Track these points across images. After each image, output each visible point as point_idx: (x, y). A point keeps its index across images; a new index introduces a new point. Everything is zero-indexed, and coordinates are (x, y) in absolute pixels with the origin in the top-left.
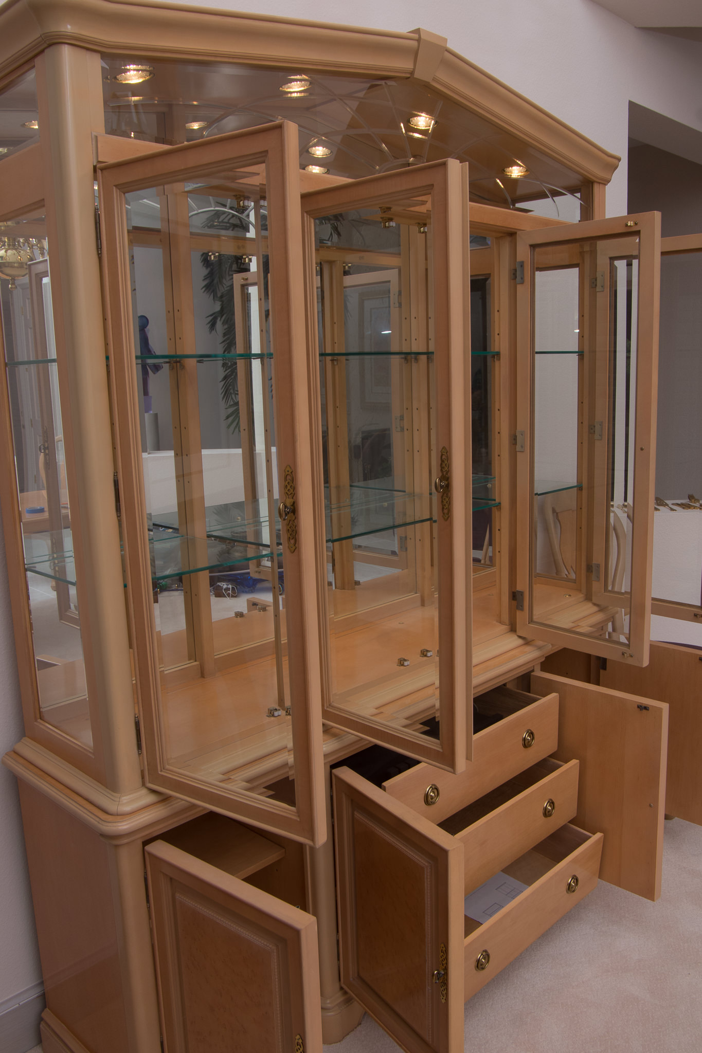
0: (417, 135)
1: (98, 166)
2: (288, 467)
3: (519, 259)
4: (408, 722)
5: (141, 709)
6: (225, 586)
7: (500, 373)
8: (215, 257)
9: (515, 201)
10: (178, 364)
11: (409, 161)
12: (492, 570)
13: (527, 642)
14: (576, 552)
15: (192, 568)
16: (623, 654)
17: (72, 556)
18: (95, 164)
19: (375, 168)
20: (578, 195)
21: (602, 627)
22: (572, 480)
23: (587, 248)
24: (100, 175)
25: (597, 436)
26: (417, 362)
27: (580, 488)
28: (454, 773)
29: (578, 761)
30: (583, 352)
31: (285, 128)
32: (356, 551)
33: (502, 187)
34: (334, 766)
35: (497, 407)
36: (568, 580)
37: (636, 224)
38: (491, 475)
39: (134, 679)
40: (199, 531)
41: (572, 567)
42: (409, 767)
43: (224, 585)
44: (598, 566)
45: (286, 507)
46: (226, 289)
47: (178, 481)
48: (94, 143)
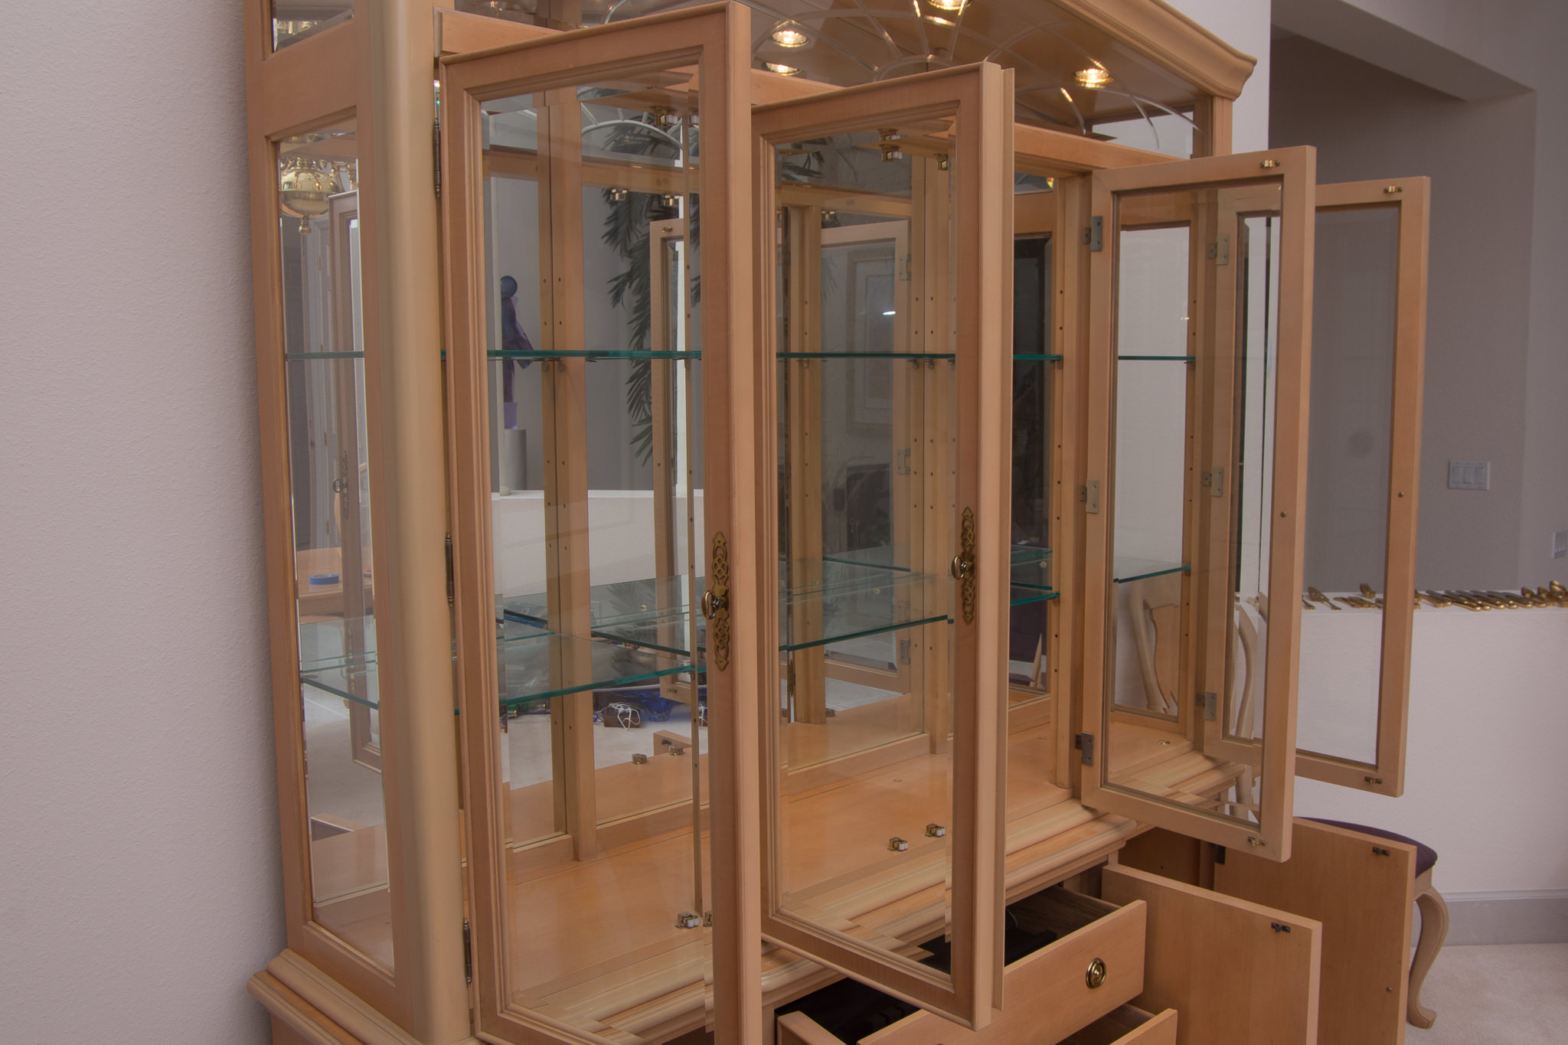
0: (939, 21)
1: (441, 59)
2: (720, 534)
3: (1095, 212)
4: (898, 943)
5: (474, 911)
6: (621, 710)
7: (1063, 388)
8: (620, 196)
9: (1090, 122)
10: (556, 362)
11: (926, 59)
12: (1046, 698)
13: (1098, 816)
14: (1179, 673)
15: (566, 686)
16: (1250, 841)
17: (374, 661)
18: (436, 56)
19: (872, 69)
20: (1190, 115)
21: (1219, 794)
22: (1173, 557)
23: (1202, 197)
24: (444, 72)
25: (1214, 491)
26: (933, 368)
27: (1186, 571)
28: (972, 1028)
29: (1175, 1011)
30: (1194, 358)
31: (731, 13)
32: (829, 662)
33: (1070, 100)
34: (781, 1011)
35: (1056, 442)
36: (1165, 717)
37: (1277, 164)
38: (1047, 547)
39: (464, 859)
40: (579, 625)
41: (1172, 694)
42: (903, 1015)
43: (620, 708)
44: (1214, 696)
45: (713, 598)
46: (641, 239)
47: (549, 546)
48: (437, 23)
